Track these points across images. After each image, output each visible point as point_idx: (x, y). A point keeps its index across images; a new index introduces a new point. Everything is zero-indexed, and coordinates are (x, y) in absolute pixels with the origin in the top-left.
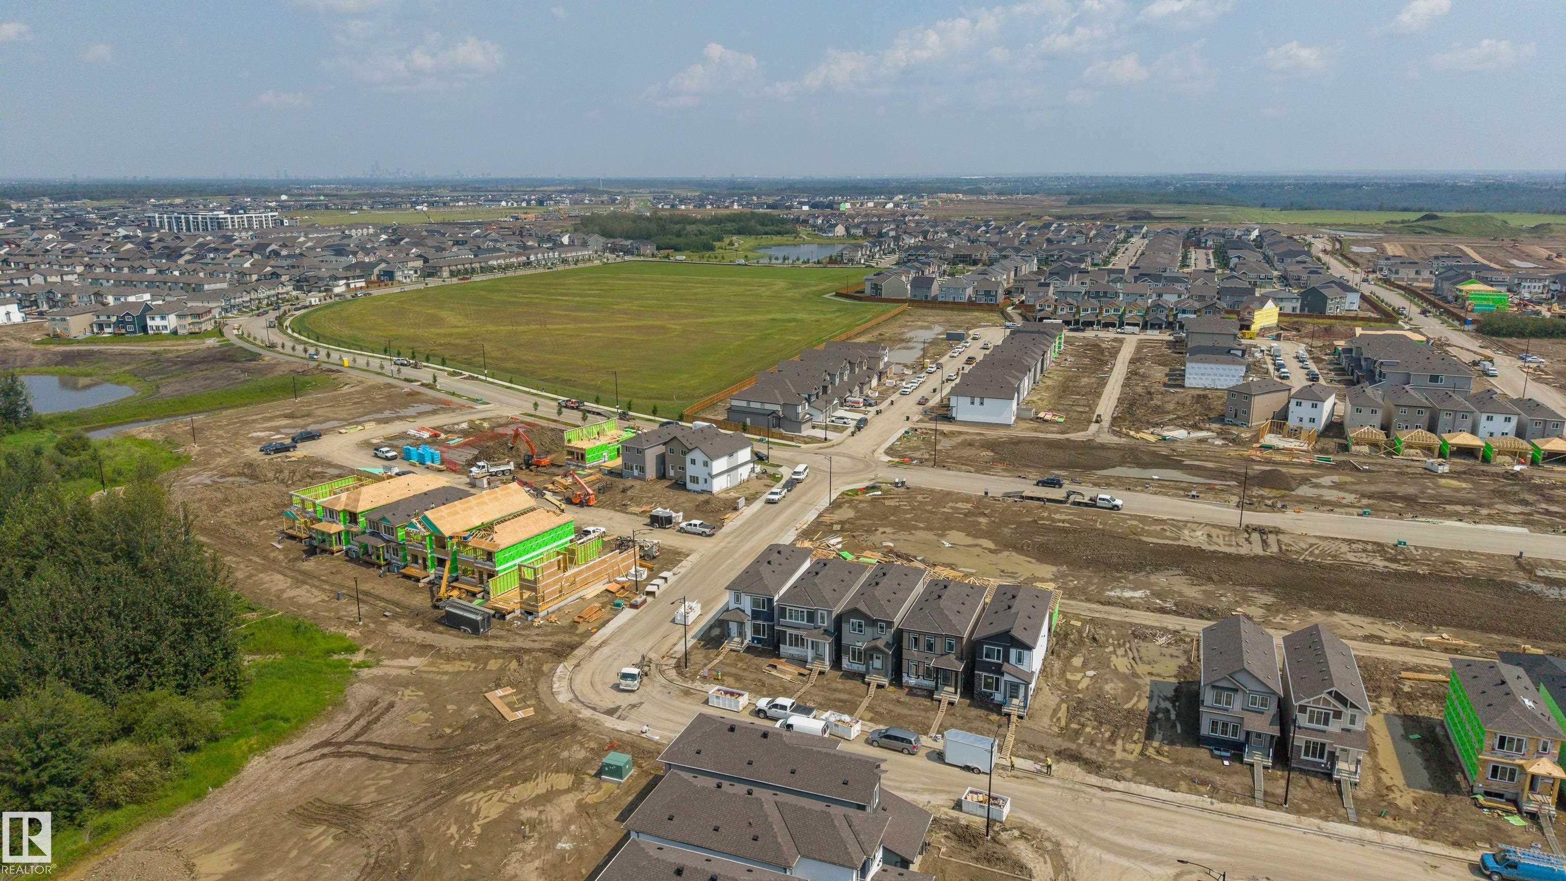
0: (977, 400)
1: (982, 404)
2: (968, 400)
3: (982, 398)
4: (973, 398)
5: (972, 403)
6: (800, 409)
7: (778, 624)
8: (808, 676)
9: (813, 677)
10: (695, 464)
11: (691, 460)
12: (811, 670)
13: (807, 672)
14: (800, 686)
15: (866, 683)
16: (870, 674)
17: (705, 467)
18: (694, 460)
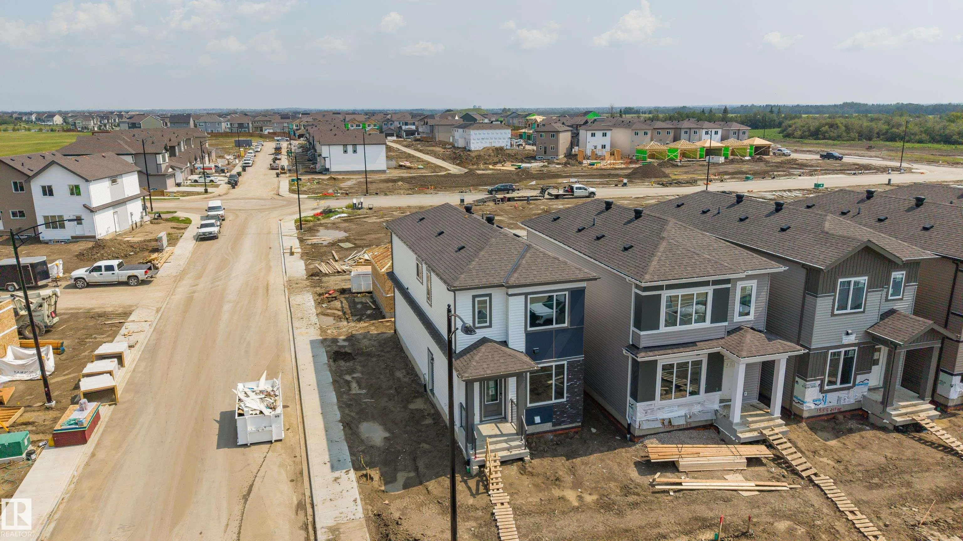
0: (350, 148)
1: (355, 151)
2: (341, 148)
3: (354, 145)
4: (345, 145)
5: (345, 152)
6: (160, 159)
7: (634, 348)
8: (779, 460)
9: (796, 459)
10: (51, 194)
11: (44, 188)
12: (763, 441)
13: (761, 451)
14: (811, 494)
15: (897, 429)
16: (886, 402)
17: (75, 197)
18: (50, 188)
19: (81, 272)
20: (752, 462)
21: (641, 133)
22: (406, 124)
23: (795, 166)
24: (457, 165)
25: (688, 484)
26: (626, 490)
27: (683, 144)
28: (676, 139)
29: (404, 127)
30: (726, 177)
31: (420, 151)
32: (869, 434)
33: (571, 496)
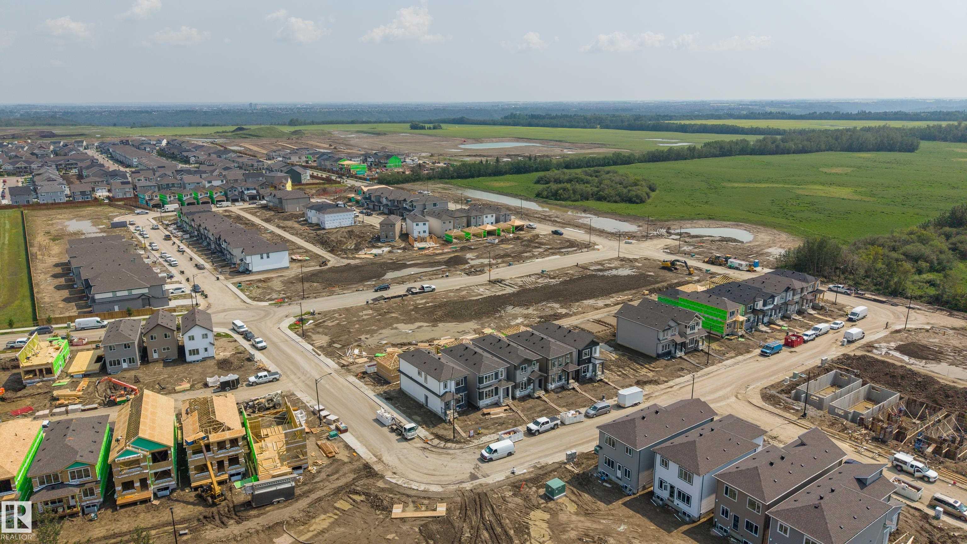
0: (265, 256)
1: (268, 257)
2: (259, 256)
3: (268, 254)
4: (262, 255)
5: (262, 258)
7: (479, 389)
8: (511, 409)
9: (514, 408)
10: (193, 339)
11: (189, 337)
12: (508, 405)
13: (507, 407)
14: (516, 415)
15: (537, 398)
16: (534, 392)
17: (205, 339)
18: (193, 337)
19: (252, 379)
20: (505, 410)
21: (447, 222)
22: (248, 189)
23: (537, 245)
24: (329, 252)
25: (492, 417)
26: (480, 420)
27: (473, 229)
28: (469, 225)
29: (246, 192)
30: (500, 261)
31: (284, 228)
32: (530, 400)
33: (469, 423)
